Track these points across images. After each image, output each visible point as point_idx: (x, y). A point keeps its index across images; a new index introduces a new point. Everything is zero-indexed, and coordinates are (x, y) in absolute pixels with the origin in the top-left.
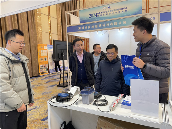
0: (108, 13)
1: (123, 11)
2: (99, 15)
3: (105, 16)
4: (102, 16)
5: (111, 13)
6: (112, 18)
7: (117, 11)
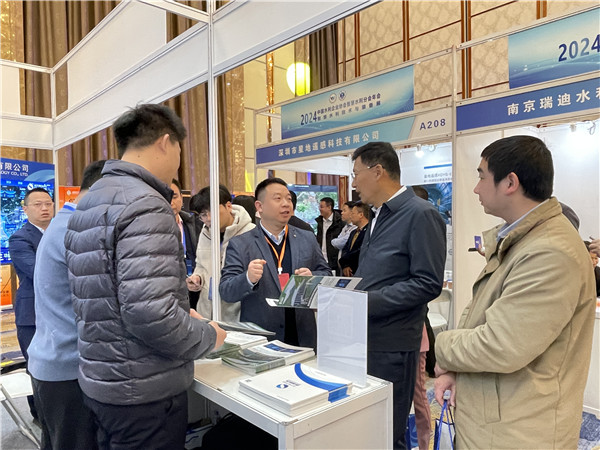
0: (340, 111)
1: (371, 105)
2: (321, 115)
3: (335, 118)
4: (328, 119)
5: (347, 109)
7: (360, 105)
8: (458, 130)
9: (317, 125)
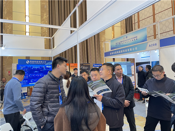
0: (126, 42)
1: (135, 40)
2: (121, 43)
3: (125, 44)
5: (128, 41)
6: (128, 45)
7: (132, 40)
8: (160, 47)
9: (120, 46)
